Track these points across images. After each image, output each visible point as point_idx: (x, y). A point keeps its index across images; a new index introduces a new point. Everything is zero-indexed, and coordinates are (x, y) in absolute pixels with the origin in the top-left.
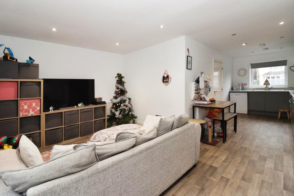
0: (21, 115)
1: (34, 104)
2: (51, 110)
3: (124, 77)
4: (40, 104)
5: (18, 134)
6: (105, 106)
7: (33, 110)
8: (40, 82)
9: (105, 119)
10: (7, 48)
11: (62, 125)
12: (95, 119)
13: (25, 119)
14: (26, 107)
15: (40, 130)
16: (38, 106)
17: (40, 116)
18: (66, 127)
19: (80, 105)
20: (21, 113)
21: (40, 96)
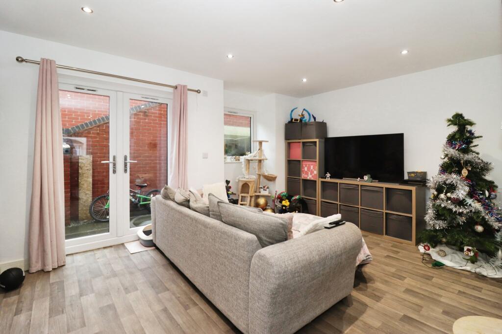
0: (304, 176)
1: (312, 167)
2: (328, 177)
4: (317, 168)
5: (300, 195)
6: (411, 191)
7: (312, 173)
8: (316, 142)
9: (411, 218)
10: (304, 109)
11: (337, 201)
12: (387, 209)
13: (306, 181)
14: (306, 169)
15: (316, 197)
16: (315, 170)
17: (316, 181)
18: (341, 206)
19: (366, 178)
20: (303, 175)
21: (316, 159)
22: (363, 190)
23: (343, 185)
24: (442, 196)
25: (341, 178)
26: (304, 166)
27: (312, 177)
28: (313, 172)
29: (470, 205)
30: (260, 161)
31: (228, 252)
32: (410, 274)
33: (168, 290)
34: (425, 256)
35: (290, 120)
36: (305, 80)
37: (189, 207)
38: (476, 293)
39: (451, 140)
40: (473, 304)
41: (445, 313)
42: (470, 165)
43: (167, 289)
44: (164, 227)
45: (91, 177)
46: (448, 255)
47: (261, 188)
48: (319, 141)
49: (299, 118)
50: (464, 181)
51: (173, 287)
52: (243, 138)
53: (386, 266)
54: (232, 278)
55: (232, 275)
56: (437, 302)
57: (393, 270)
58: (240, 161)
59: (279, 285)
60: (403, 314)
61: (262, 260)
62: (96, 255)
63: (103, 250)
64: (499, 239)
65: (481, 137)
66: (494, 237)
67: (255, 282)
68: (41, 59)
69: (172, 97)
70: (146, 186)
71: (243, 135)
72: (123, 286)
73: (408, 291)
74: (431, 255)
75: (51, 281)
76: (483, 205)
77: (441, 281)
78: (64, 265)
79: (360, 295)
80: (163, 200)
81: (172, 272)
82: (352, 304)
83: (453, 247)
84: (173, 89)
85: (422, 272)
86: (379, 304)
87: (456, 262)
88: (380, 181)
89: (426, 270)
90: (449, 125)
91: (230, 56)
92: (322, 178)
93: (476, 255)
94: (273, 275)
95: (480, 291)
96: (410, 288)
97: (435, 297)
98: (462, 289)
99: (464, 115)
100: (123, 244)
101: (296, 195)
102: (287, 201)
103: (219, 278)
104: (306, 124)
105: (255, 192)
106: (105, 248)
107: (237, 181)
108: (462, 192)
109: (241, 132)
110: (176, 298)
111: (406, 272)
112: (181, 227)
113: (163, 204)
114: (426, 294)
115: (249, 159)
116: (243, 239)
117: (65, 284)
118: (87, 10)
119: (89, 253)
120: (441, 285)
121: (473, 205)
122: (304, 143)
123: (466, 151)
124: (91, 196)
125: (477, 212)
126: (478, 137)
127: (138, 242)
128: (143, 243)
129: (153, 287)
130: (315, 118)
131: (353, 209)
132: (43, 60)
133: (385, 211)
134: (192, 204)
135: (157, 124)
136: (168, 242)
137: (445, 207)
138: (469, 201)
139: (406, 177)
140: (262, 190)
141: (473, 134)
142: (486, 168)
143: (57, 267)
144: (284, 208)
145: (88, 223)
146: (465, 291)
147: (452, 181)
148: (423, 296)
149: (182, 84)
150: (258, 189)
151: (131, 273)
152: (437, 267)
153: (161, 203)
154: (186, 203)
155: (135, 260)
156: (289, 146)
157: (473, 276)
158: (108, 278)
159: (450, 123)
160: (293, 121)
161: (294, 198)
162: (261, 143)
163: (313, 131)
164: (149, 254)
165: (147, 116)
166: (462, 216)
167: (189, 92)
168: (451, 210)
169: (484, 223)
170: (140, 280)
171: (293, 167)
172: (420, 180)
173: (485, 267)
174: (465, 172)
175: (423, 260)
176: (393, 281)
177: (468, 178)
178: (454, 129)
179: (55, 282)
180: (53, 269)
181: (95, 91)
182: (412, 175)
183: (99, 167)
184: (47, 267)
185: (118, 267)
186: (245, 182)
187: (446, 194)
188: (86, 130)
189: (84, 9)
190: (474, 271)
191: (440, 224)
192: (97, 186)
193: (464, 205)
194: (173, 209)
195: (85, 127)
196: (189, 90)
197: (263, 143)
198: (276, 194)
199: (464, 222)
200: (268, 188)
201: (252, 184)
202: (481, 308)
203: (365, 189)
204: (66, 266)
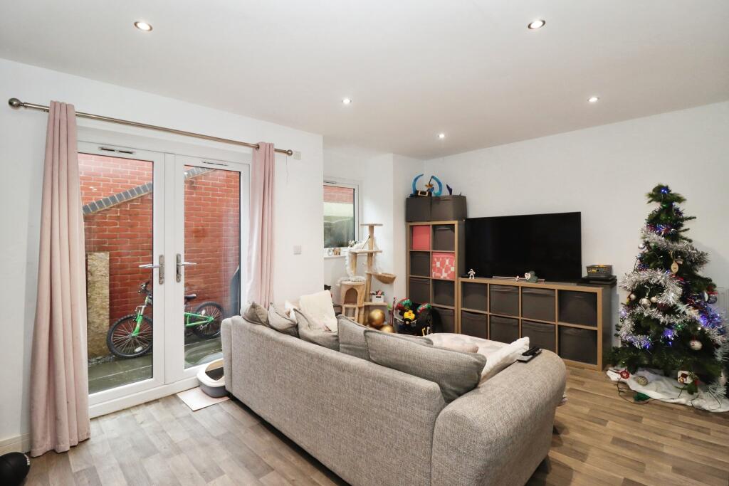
0: (434, 275)
1: (447, 262)
2: (472, 276)
3: (684, 200)
4: (455, 262)
5: (429, 303)
6: (596, 294)
7: (447, 269)
8: (454, 225)
9: (596, 332)
10: (433, 177)
11: (487, 310)
12: (560, 320)
13: (437, 282)
14: (438, 264)
15: (454, 306)
16: (452, 266)
17: (454, 282)
18: (493, 317)
19: (528, 276)
20: (434, 273)
21: (454, 250)
22: (525, 293)
23: (495, 287)
24: (644, 301)
25: (490, 277)
26: (436, 259)
27: (448, 275)
28: (450, 269)
29: (684, 313)
30: (371, 255)
31: (388, 410)
32: (610, 415)
33: (273, 470)
34: (620, 386)
35: (412, 192)
36: (442, 136)
37: (297, 335)
38: (703, 437)
39: (654, 222)
40: (706, 454)
41: (677, 470)
42: (681, 258)
43: (270, 469)
44: (250, 366)
45: (108, 287)
46: (651, 382)
47: (374, 294)
48: (459, 224)
49: (425, 189)
50: (675, 278)
51: (278, 463)
52: (344, 220)
53: (576, 404)
54: (397, 450)
55: (396, 445)
56: (661, 455)
57: (586, 410)
58: (342, 255)
59: (490, 462)
60: (623, 478)
61: (459, 424)
62: (136, 417)
63: (144, 406)
64: (719, 358)
65: (695, 218)
66: (714, 356)
67: (444, 457)
68: (52, 101)
69: (250, 161)
70: (194, 298)
71: (342, 215)
72: (197, 469)
73: (617, 441)
74: (629, 384)
75: (74, 469)
76: (700, 312)
77: (653, 423)
78: (88, 439)
79: (556, 453)
80: (249, 325)
81: (268, 437)
82: (551, 469)
83: (656, 371)
84: (252, 149)
85: (626, 411)
86: (586, 465)
87: (663, 392)
88: (548, 279)
89: (629, 407)
90: (650, 202)
91: (346, 101)
92: (463, 277)
93: (694, 382)
94: (482, 447)
95: (709, 434)
96: (618, 436)
97: (656, 447)
98: (685, 432)
99: (670, 188)
100: (174, 395)
101: (424, 302)
102: (411, 311)
103: (368, 450)
104: (438, 199)
105: (365, 300)
106: (147, 403)
107: (339, 285)
108: (673, 294)
109: (341, 210)
110: (288, 481)
111: (603, 411)
112: (287, 367)
113: (250, 331)
114: (642, 443)
115: (357, 251)
116: (421, 391)
117: (98, 472)
118: (143, 26)
119: (124, 415)
120: (658, 429)
121: (687, 312)
122: (434, 227)
123: (675, 238)
124: (108, 317)
125: (694, 323)
126: (690, 218)
127: (198, 390)
128: (209, 391)
129: (246, 466)
130: (450, 190)
131: (511, 321)
132: (54, 104)
133: (557, 323)
134: (303, 330)
135: (209, 199)
136: (259, 391)
137: (649, 317)
138: (682, 307)
139: (585, 274)
140: (374, 297)
141: (681, 214)
142: (700, 260)
143: (76, 443)
144: (407, 323)
145: (105, 362)
146: (690, 436)
147: (658, 281)
148: (639, 448)
149: (267, 142)
150: (368, 296)
151: (204, 445)
152: (642, 402)
153: (242, 328)
154: (294, 330)
155: (205, 421)
156: (411, 232)
157: (692, 411)
158: (168, 456)
159: (651, 199)
160: (419, 194)
161: (421, 308)
162: (372, 227)
163: (449, 208)
164: (222, 410)
165: (195, 188)
166: (672, 329)
167: (276, 154)
168: (657, 321)
169: (703, 337)
170: (222, 456)
171: (417, 262)
172: (606, 278)
173: (704, 397)
174: (675, 267)
175: (620, 391)
176: (591, 427)
177: (678, 275)
178: (656, 206)
179: (81, 471)
180: (71, 447)
181: (131, 153)
182: (593, 270)
183: (119, 271)
184: (62, 445)
185: (180, 436)
186: (350, 288)
187: (649, 299)
188: (99, 212)
189: (138, 25)
190: (691, 405)
191: (641, 341)
192: (116, 300)
193: (675, 314)
194: (269, 339)
195: (98, 207)
196: (277, 150)
197: (375, 227)
198: (394, 302)
199: (675, 337)
200: (382, 294)
201: (361, 288)
202: (718, 459)
203: (528, 293)
204: (92, 441)
